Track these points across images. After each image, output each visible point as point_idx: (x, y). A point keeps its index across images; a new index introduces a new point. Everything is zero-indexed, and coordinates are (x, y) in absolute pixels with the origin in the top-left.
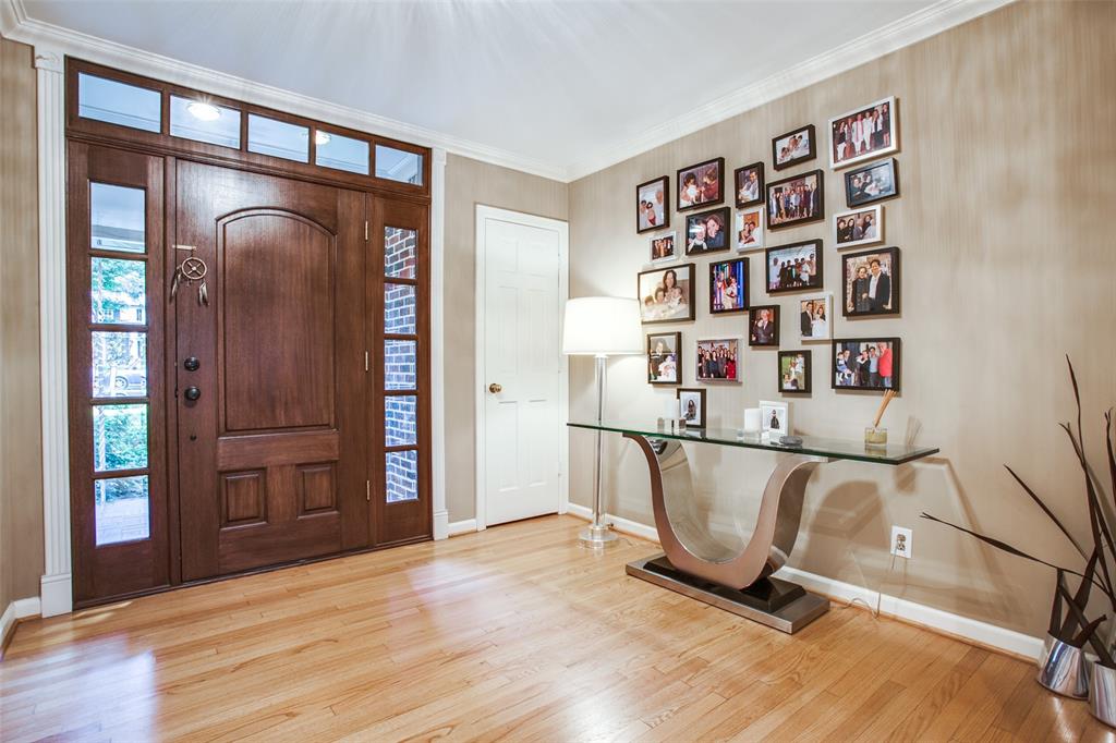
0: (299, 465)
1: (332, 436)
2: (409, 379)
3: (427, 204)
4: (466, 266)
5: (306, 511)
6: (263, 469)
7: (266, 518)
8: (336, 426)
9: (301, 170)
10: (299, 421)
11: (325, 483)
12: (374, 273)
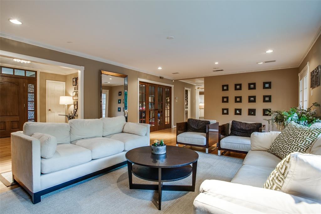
0: (12, 122)
1: (18, 117)
2: (33, 108)
3: (36, 80)
4: (44, 90)
5: (13, 129)
6: (5, 122)
7: (5, 129)
8: (19, 116)
9: (12, 76)
10: (12, 115)
11: (16, 124)
12: (26, 91)
